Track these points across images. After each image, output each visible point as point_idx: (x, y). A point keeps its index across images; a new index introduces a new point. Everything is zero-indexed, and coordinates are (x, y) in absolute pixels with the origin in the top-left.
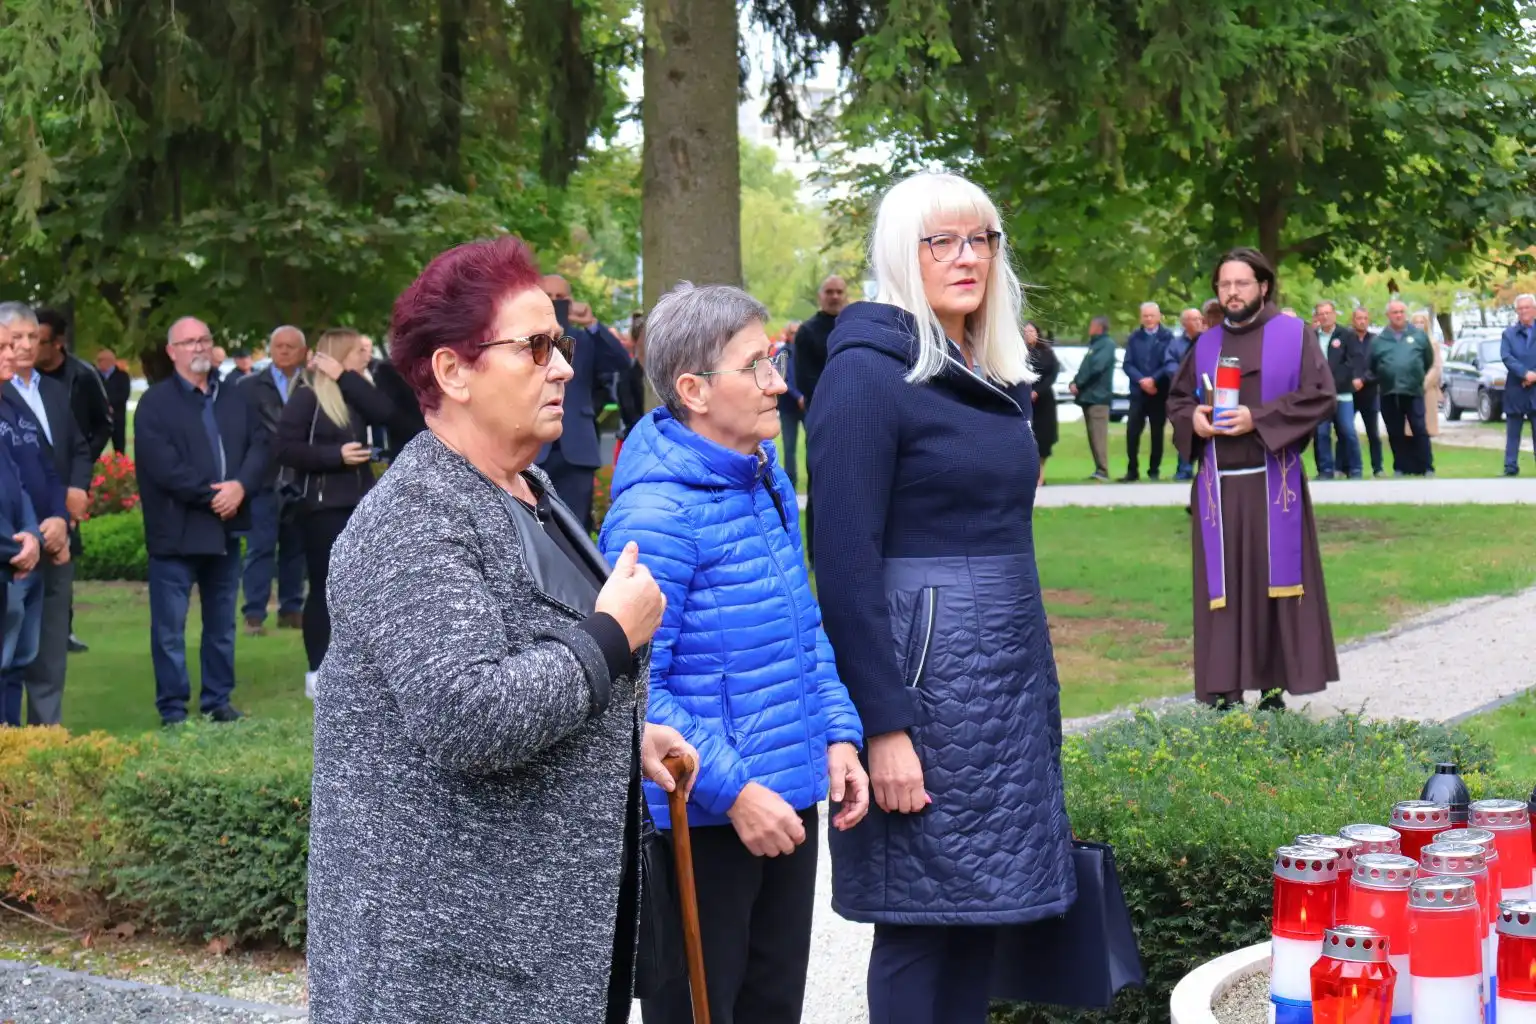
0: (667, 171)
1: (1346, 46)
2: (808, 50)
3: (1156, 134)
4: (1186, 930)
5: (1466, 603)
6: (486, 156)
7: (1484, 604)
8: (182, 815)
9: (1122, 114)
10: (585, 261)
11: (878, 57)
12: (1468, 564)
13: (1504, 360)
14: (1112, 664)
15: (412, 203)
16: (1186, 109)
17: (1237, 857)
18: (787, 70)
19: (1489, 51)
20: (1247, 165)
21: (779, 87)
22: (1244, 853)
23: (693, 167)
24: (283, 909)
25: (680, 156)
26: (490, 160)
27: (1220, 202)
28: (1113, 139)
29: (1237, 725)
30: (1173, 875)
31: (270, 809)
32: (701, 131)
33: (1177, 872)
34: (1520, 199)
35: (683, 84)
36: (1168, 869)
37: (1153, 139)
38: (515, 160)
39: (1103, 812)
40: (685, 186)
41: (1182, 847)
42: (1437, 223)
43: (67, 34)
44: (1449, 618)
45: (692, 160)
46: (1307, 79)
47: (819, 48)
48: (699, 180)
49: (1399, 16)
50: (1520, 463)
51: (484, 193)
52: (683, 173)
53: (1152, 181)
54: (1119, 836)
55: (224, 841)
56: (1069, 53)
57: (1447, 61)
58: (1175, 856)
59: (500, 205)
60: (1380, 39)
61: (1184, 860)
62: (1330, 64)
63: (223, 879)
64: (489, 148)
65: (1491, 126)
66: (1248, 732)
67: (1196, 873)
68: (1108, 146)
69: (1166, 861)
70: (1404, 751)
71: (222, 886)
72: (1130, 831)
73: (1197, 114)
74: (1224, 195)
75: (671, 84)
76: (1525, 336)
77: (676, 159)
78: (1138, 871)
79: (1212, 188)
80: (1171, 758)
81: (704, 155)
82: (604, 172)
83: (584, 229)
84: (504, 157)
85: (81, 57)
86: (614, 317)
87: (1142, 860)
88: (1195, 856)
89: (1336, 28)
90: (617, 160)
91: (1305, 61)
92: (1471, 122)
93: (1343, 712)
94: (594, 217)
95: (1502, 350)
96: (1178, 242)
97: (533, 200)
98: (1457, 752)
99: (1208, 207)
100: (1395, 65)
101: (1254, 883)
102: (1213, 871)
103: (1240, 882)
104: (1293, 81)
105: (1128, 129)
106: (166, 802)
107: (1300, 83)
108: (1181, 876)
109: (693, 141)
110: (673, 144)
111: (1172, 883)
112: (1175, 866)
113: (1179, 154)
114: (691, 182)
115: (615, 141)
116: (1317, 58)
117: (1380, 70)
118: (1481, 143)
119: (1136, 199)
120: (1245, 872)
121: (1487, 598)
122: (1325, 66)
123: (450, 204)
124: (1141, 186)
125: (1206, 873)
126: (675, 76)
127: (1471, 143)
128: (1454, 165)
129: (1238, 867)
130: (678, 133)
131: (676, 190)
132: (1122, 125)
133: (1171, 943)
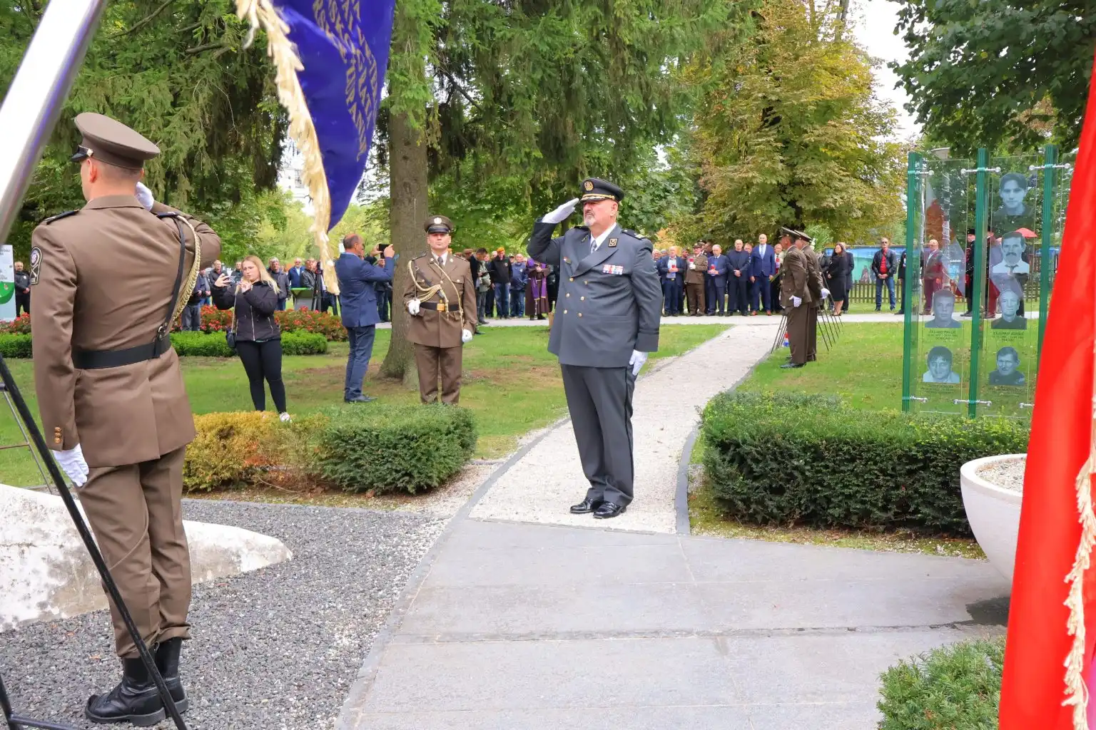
0: (402, 195)
4: (827, 467)
8: (359, 443)
15: (219, 207)
23: (413, 194)
24: (407, 478)
25: (408, 189)
31: (401, 439)
32: (416, 180)
35: (408, 161)
43: (192, 131)
45: (413, 191)
48: (415, 199)
52: (409, 196)
55: (379, 452)
63: (378, 467)
71: (377, 470)
75: (403, 161)
77: (406, 190)
81: (417, 189)
85: (199, 141)
87: (810, 442)
101: (854, 449)
106: (352, 438)
109: (413, 184)
110: (405, 185)
126: (405, 158)
130: (406, 180)
131: (406, 202)
133: (820, 472)
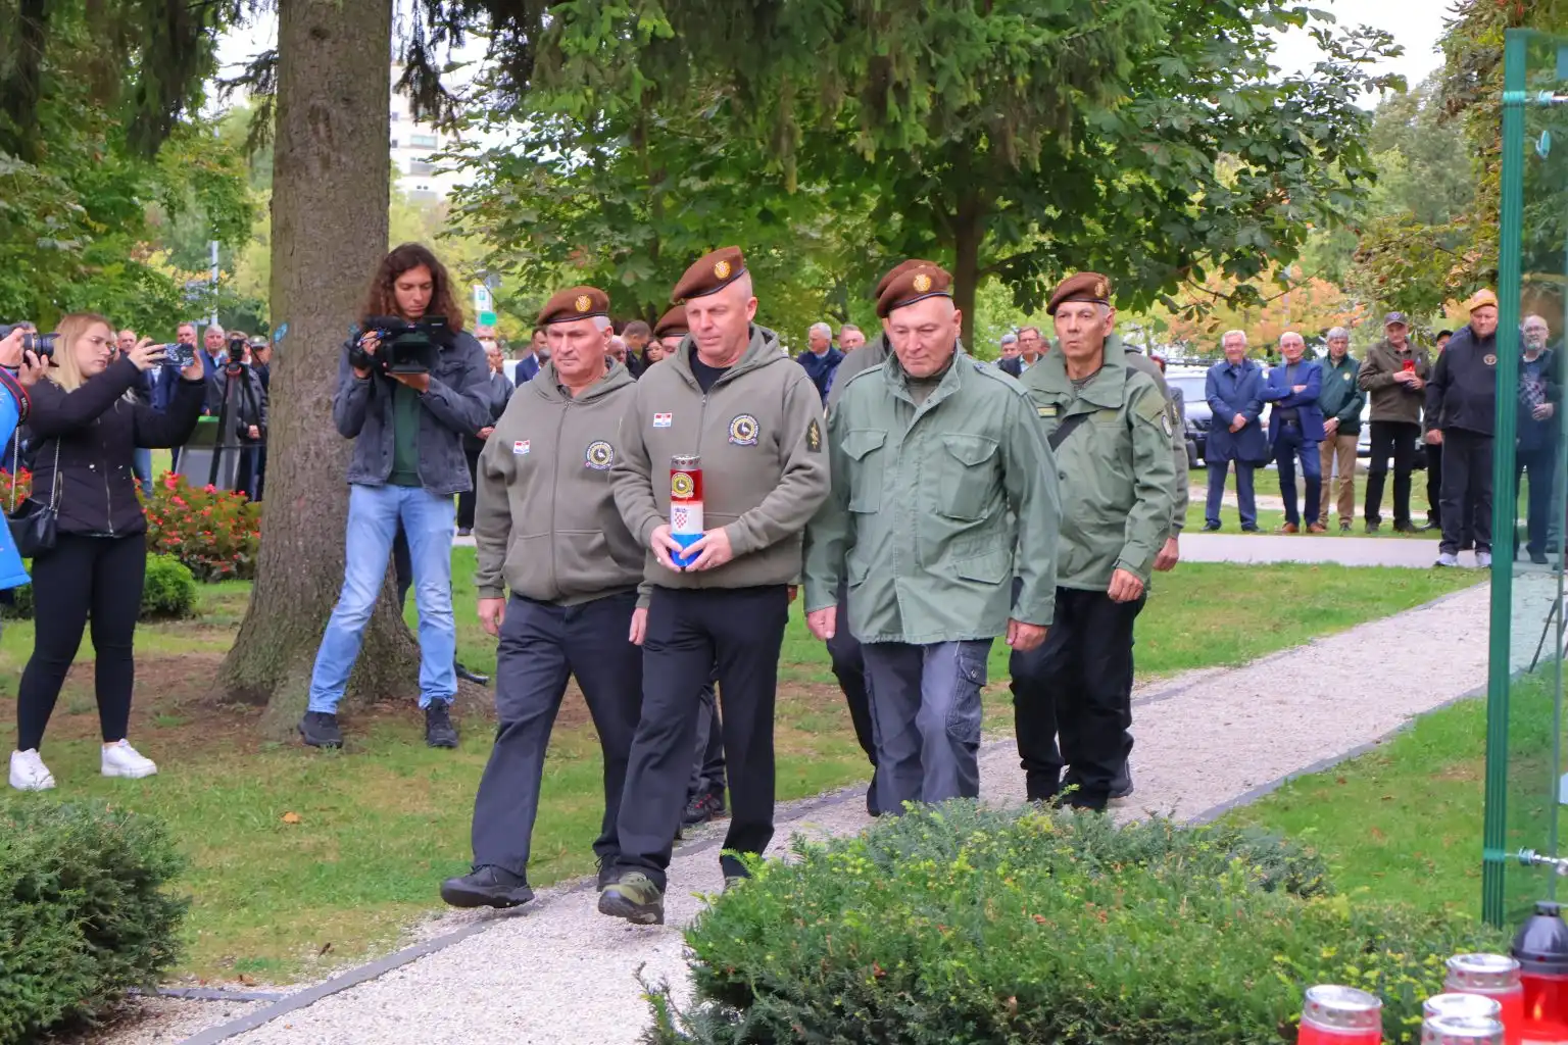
0: (306, 144)
1: (1071, 43)
2: (453, 14)
3: (841, 132)
5: (1194, 675)
6: (59, 120)
7: (1211, 676)
9: (806, 107)
10: (151, 250)
11: (578, 28)
12: (1187, 630)
13: (1210, 403)
14: (807, 737)
16: (892, 104)
17: (1080, 999)
18: (428, 38)
19: (1219, 57)
20: (944, 173)
21: (418, 54)
22: (1088, 994)
23: (336, 142)
25: (321, 127)
26: (63, 125)
27: (912, 212)
28: (791, 134)
29: (1037, 829)
30: (1000, 1020)
32: (347, 100)
33: (1005, 1015)
34: (1246, 224)
35: (327, 44)
36: (994, 1012)
37: (841, 137)
38: (92, 128)
39: (910, 938)
40: (326, 164)
41: (1012, 986)
42: (1150, 245)
44: (1177, 691)
45: (336, 134)
46: (1028, 77)
47: (465, 13)
48: (344, 159)
49: (1133, 11)
50: (1222, 516)
51: (54, 162)
52: (325, 149)
53: (834, 182)
54: (935, 971)
56: (785, 30)
57: (1176, 66)
58: (1003, 997)
59: (73, 181)
60: (1110, 34)
61: (1013, 1000)
62: (1053, 62)
64: (61, 111)
65: (1211, 140)
66: (1049, 837)
67: (1029, 1017)
68: (784, 142)
69: (993, 1002)
70: (1242, 865)
72: (949, 964)
73: (905, 113)
74: (916, 204)
75: (313, 43)
76: (1234, 376)
77: (316, 132)
78: (955, 1013)
79: (904, 194)
80: (972, 871)
81: (350, 129)
82: (188, 146)
83: (163, 211)
84: (80, 124)
86: (193, 313)
87: (961, 1000)
88: (1027, 998)
89: (1055, 23)
90: (202, 133)
91: (1026, 57)
92: (1193, 136)
93: (1153, 814)
94: (175, 198)
95: (1207, 388)
96: (862, 252)
97: (105, 175)
98: (1292, 867)
99: (897, 217)
100: (1126, 68)
102: (1049, 1016)
103: (1083, 1029)
104: (1013, 80)
105: (810, 125)
107: (1020, 82)
108: (1010, 1020)
109: (337, 112)
110: (314, 114)
111: (998, 1029)
112: (1003, 1008)
113: (863, 155)
114: (333, 158)
115: (202, 113)
116: (1038, 54)
117: (1108, 69)
118: (1204, 158)
119: (814, 201)
120: (1091, 1018)
121: (1214, 670)
122: (1049, 64)
123: (17, 174)
124: (820, 188)
125: (1042, 1018)
126: (318, 34)
127: (1192, 160)
128: (1173, 184)
129: (1081, 1011)
130: (320, 101)
131: (316, 167)
132: (804, 119)
